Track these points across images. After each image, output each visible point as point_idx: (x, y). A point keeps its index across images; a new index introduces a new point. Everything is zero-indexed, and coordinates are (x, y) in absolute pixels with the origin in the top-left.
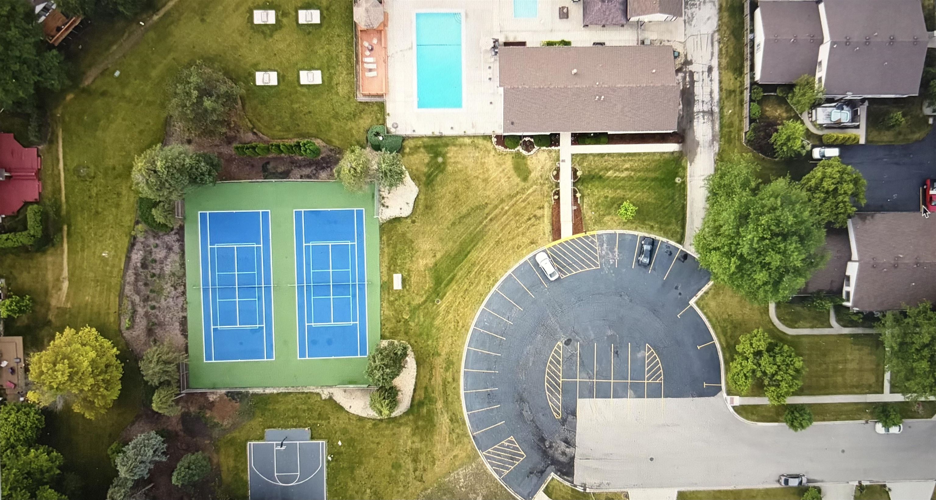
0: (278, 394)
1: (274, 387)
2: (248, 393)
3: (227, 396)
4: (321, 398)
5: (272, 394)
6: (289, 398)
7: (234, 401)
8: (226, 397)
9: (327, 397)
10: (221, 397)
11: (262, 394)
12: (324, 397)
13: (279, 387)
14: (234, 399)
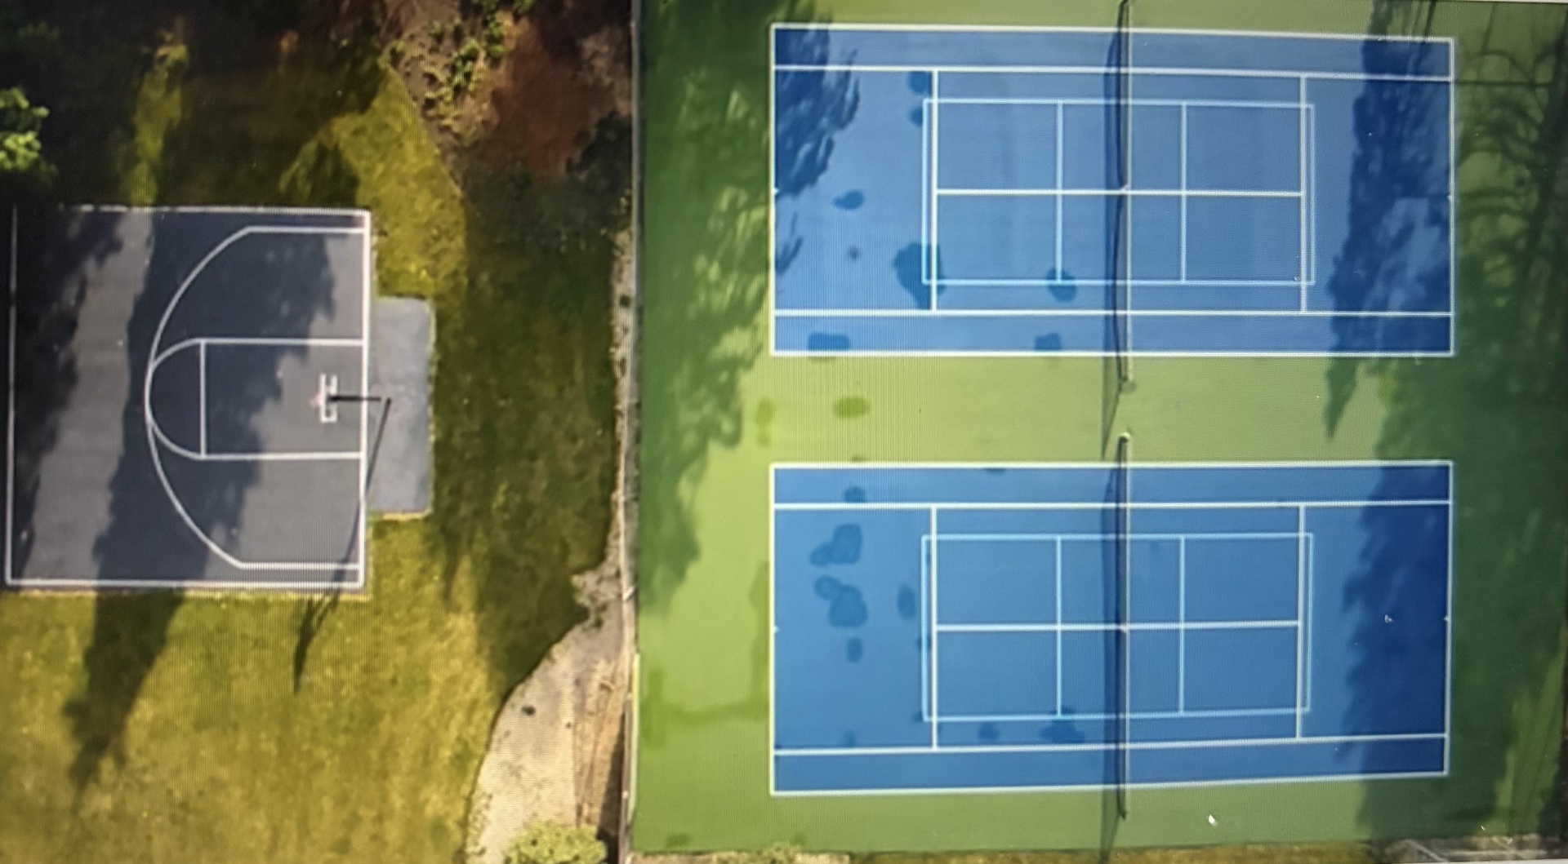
0: (606, 368)
1: (639, 348)
2: (619, 222)
3: (603, 124)
4: (580, 571)
5: (607, 337)
6: (584, 420)
7: (577, 155)
8: (595, 116)
9: (583, 600)
10: (599, 94)
11: (608, 290)
12: (586, 582)
13: (639, 376)
14: (589, 154)
